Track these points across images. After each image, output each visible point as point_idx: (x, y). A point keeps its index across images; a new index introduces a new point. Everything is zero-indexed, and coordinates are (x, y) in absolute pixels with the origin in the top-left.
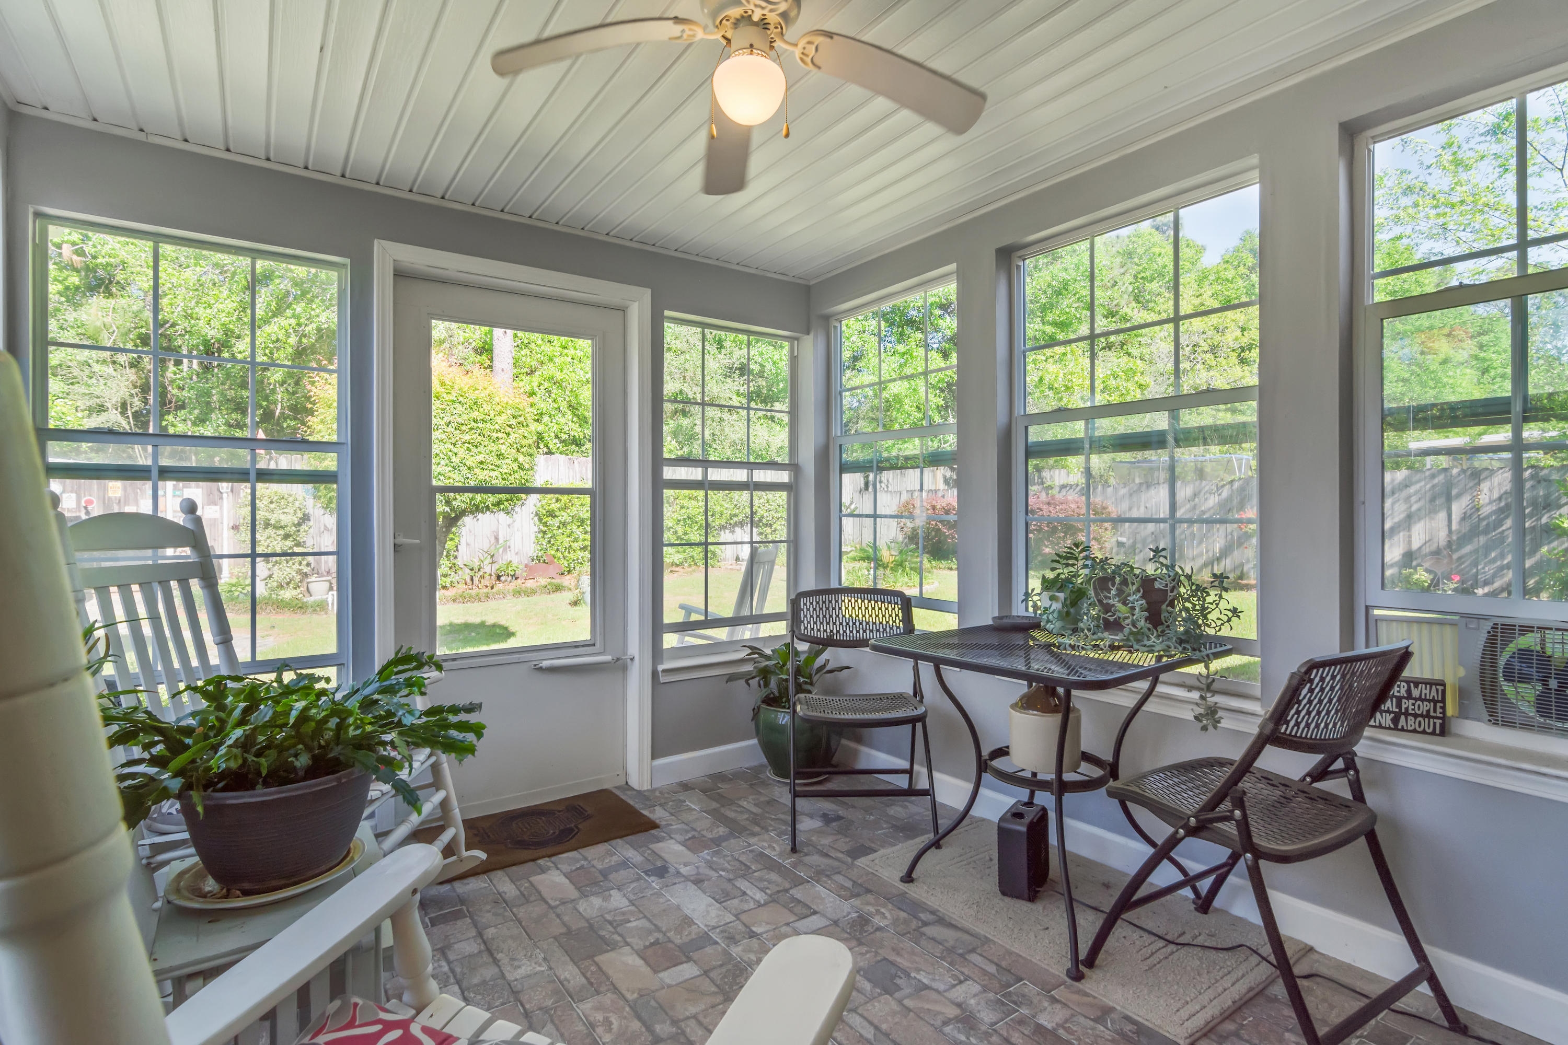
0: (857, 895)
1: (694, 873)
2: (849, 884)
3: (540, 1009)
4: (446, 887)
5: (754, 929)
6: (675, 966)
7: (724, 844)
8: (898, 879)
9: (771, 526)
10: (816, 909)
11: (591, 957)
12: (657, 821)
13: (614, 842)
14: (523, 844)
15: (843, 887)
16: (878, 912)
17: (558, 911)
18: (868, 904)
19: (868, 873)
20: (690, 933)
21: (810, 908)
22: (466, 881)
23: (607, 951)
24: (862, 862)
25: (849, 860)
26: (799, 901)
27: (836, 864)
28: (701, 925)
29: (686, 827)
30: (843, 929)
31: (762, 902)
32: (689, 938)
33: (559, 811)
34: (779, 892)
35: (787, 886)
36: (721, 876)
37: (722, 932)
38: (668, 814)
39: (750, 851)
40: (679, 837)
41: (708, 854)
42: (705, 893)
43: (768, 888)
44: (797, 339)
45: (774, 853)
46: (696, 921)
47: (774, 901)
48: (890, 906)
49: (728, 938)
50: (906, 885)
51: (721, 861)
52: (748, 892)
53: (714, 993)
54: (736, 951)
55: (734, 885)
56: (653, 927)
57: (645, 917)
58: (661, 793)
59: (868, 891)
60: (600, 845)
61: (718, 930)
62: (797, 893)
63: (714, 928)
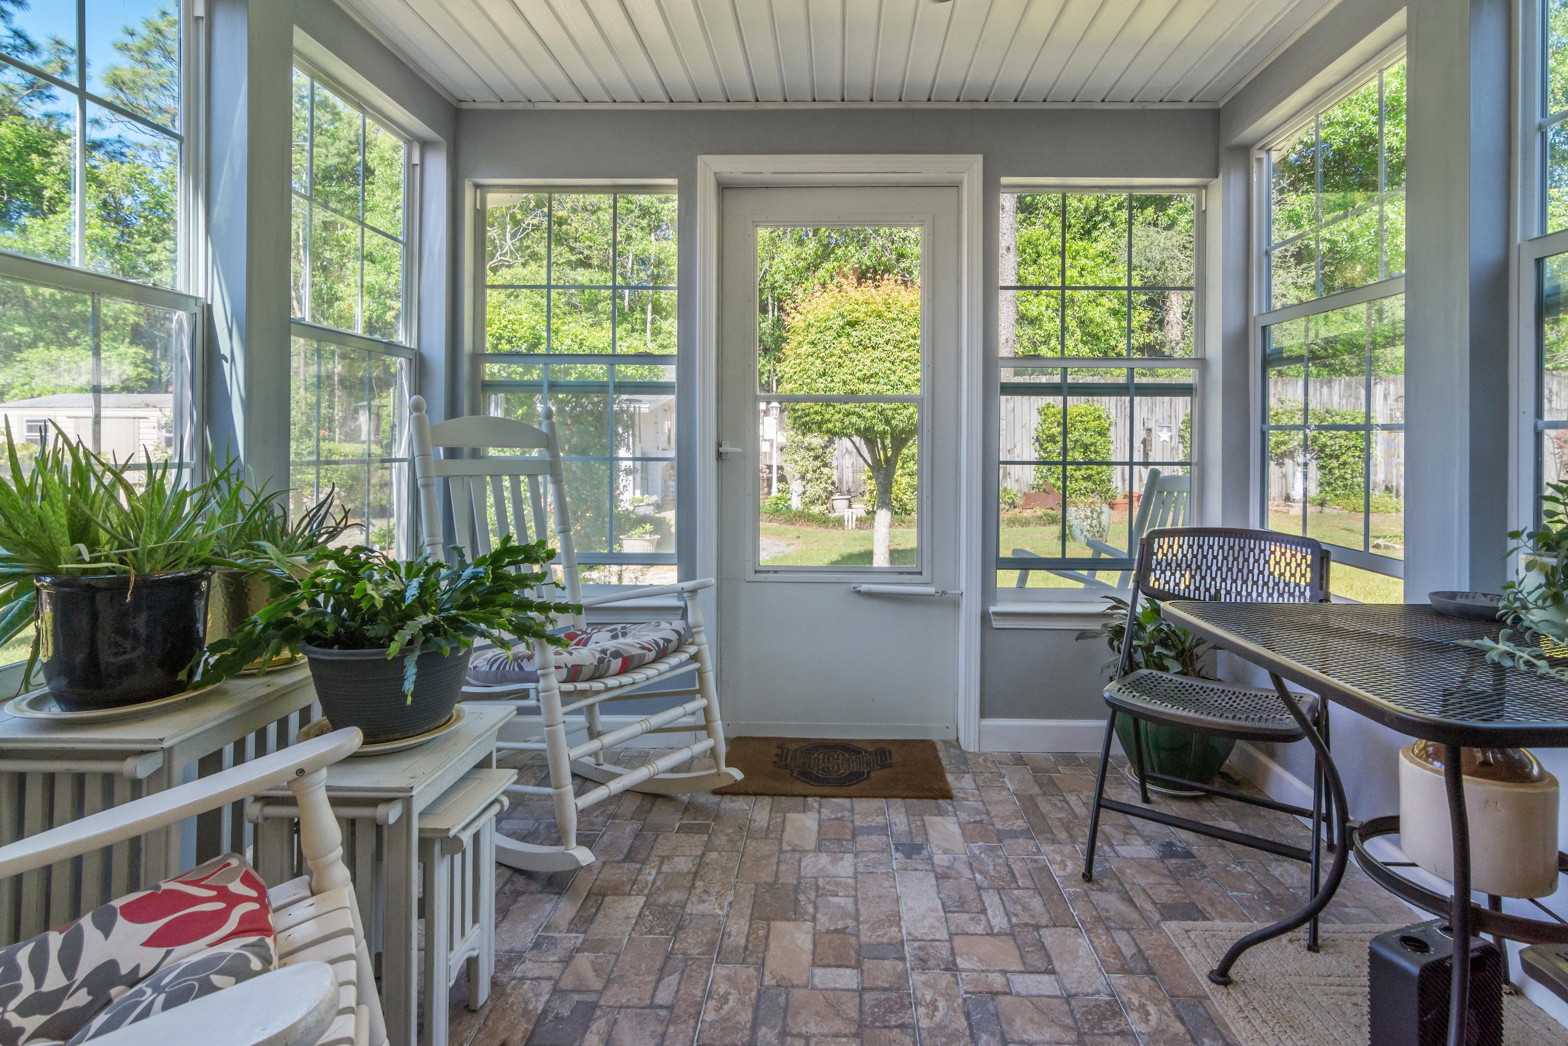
0: (1126, 971)
1: (946, 864)
2: (1128, 951)
3: (684, 954)
4: (717, 798)
5: (959, 960)
6: (838, 966)
7: (1007, 841)
8: (1207, 971)
9: (1337, 457)
10: (1057, 969)
11: (769, 919)
12: (954, 792)
13: (892, 801)
14: (807, 776)
15: (1118, 952)
16: (1142, 1006)
17: (783, 857)
18: (1137, 990)
19: (1169, 946)
20: (883, 936)
21: (1050, 962)
22: (734, 798)
23: (788, 920)
24: (1171, 927)
25: (1157, 917)
26: (1043, 947)
27: (1134, 916)
28: (904, 931)
29: (981, 807)
30: (1072, 1011)
31: (996, 931)
32: (879, 940)
33: (866, 752)
34: (1026, 925)
35: (1044, 922)
36: (975, 879)
37: (920, 948)
38: (973, 786)
39: (1035, 861)
40: (963, 816)
41: (980, 847)
42: (939, 892)
43: (1016, 915)
44: (1205, 187)
45: (1061, 873)
46: (903, 923)
47: (1012, 934)
48: (1167, 1006)
49: (921, 960)
50: (1214, 985)
51: (989, 861)
52: (989, 912)
53: (850, 1020)
54: (916, 978)
55: (980, 895)
56: (853, 911)
57: (855, 897)
58: (985, 761)
59: (1150, 972)
60: (876, 800)
61: (916, 944)
62: (1049, 937)
63: (916, 940)
